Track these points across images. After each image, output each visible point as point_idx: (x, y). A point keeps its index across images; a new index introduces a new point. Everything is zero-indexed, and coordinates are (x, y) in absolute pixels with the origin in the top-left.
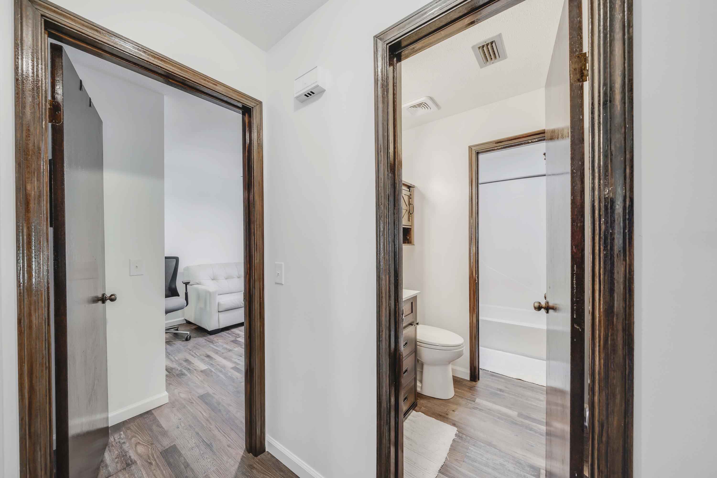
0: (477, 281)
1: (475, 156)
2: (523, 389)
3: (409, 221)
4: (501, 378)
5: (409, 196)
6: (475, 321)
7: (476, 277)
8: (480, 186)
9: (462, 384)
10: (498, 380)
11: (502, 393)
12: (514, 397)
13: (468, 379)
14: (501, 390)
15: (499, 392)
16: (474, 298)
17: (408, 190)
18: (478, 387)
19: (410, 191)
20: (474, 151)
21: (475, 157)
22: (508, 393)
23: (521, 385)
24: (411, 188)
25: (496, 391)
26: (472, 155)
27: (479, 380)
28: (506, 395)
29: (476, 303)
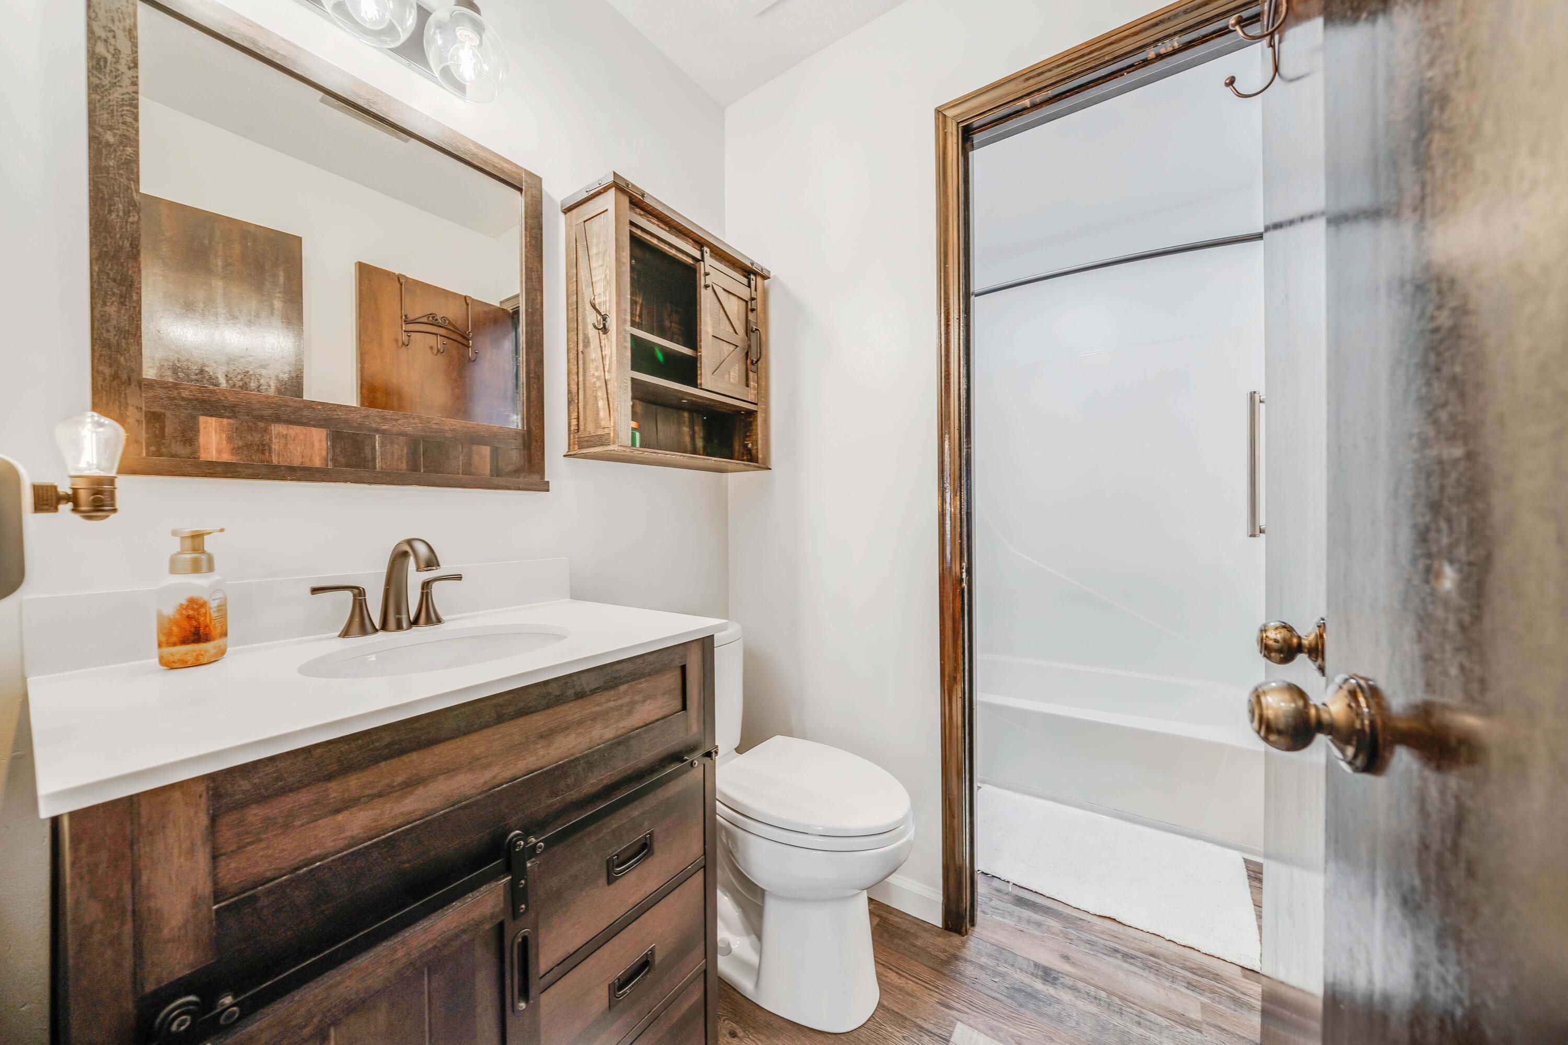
0: (965, 585)
1: (955, 141)
2: (1126, 965)
3: (747, 385)
4: (1047, 911)
5: (747, 302)
6: (958, 718)
7: (961, 568)
8: (976, 302)
9: (915, 946)
10: (1039, 925)
11: (1051, 991)
12: (1093, 1009)
13: (936, 919)
14: (1048, 975)
15: (1039, 985)
16: (955, 642)
17: (745, 281)
18: (966, 960)
19: (749, 286)
20: (954, 124)
21: (955, 146)
22: (1074, 989)
23: (1118, 946)
24: (752, 277)
25: (1028, 980)
26: (945, 139)
27: (973, 924)
28: (1066, 997)
29: (960, 662)
